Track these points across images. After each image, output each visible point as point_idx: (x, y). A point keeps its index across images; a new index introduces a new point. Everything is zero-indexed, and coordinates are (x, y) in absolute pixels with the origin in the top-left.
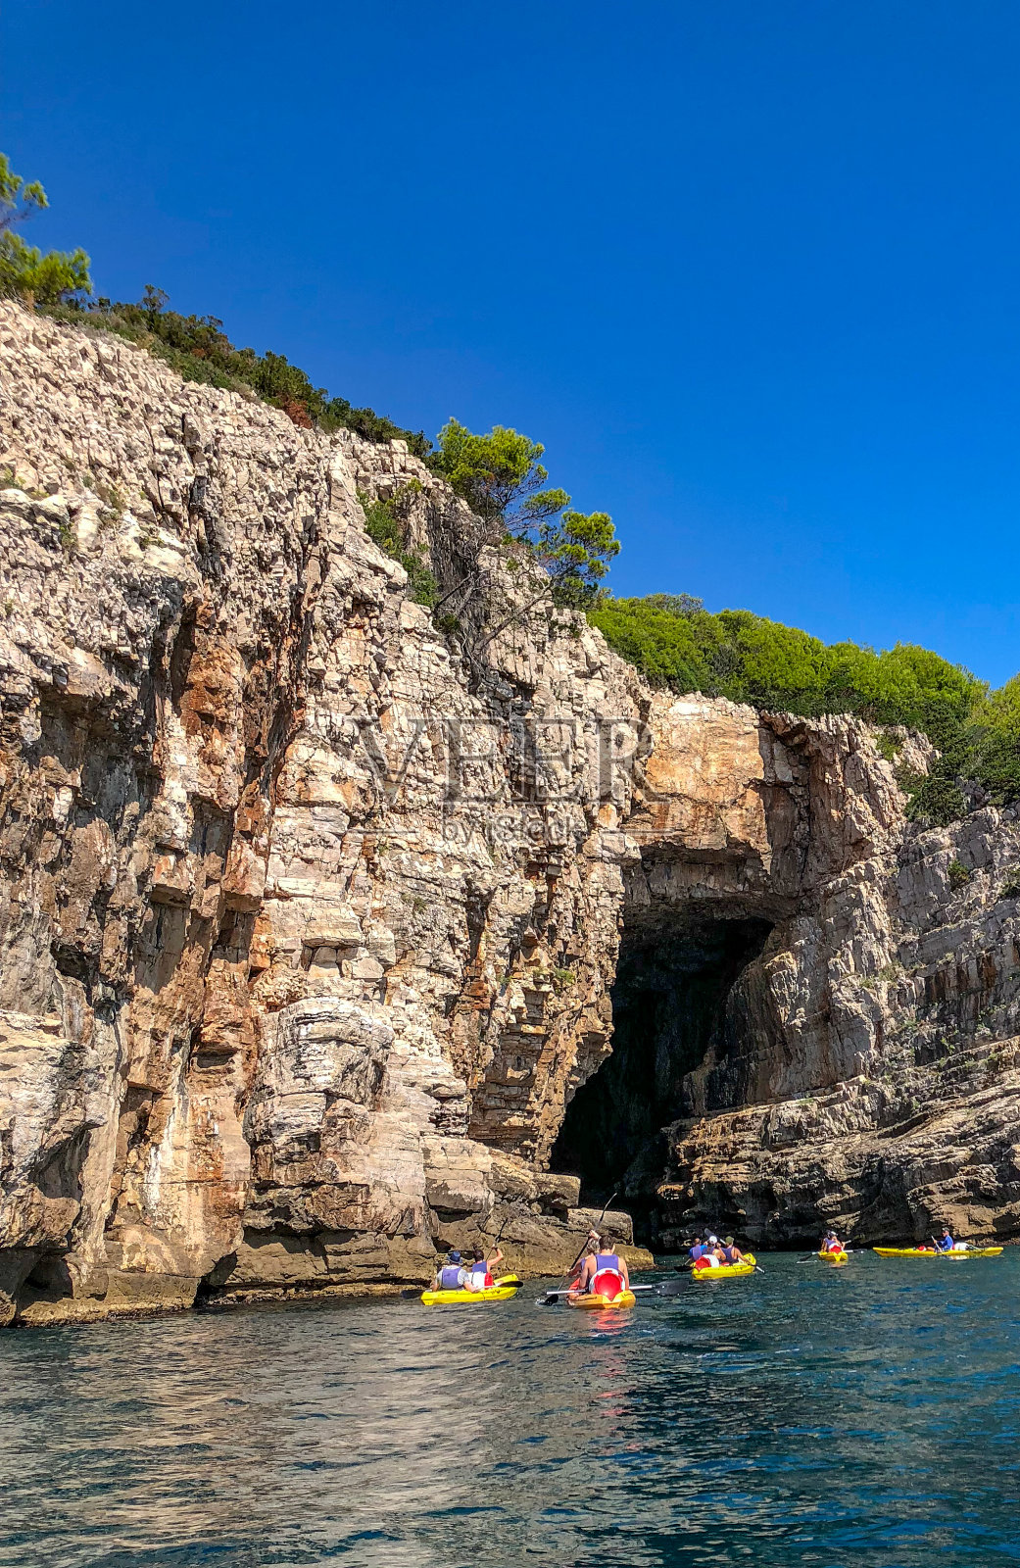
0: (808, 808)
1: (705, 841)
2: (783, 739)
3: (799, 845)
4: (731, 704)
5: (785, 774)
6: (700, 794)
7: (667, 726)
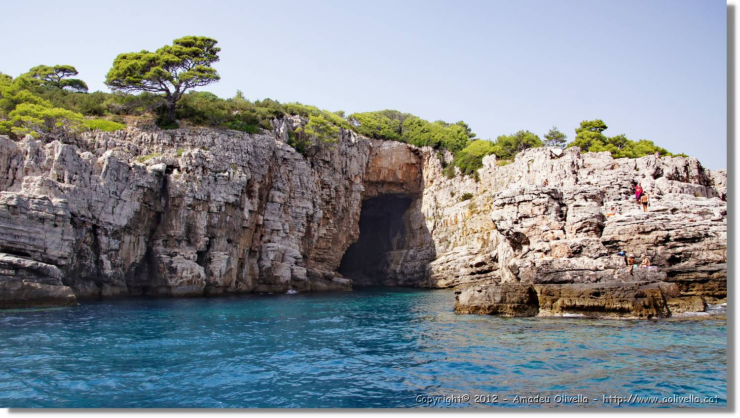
0: (420, 170)
1: (391, 179)
2: (413, 153)
4: (399, 143)
6: (390, 167)
7: (381, 149)
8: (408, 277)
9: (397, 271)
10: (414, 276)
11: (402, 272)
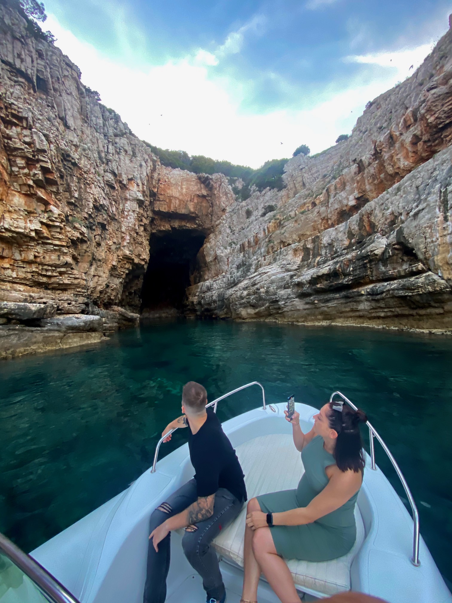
0: (212, 203)
1: (183, 211)
2: (203, 182)
3: (210, 214)
4: (188, 172)
5: (204, 192)
6: (181, 197)
7: (170, 177)
8: (206, 307)
9: (195, 303)
10: (211, 305)
11: (199, 303)
